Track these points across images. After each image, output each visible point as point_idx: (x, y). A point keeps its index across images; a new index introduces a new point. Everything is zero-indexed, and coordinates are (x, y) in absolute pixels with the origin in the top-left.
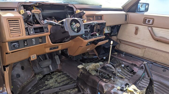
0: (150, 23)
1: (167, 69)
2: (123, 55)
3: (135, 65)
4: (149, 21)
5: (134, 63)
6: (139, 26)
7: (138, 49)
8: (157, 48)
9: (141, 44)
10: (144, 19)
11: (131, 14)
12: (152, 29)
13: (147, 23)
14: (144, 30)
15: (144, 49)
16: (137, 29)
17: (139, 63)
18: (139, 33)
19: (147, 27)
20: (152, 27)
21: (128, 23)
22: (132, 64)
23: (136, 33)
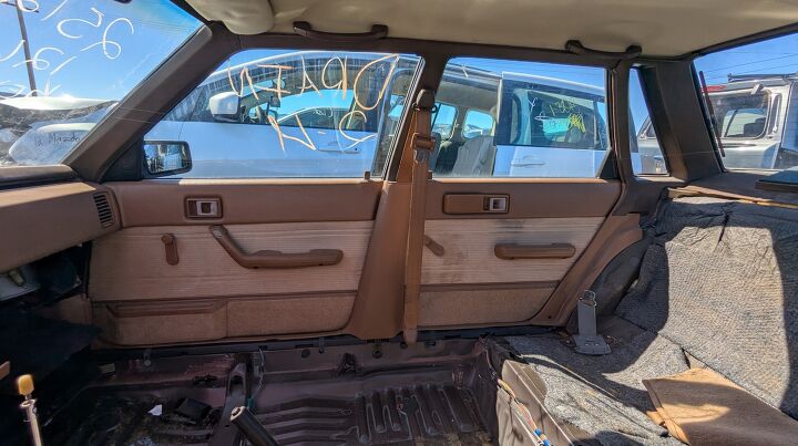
0: (212, 213)
1: (312, 346)
2: (148, 363)
3: (210, 381)
4: (206, 207)
5: (202, 374)
6: (178, 231)
7: (202, 316)
8: (263, 292)
9: (206, 294)
10: (185, 200)
11: (122, 189)
12: (226, 233)
13: (200, 213)
14: (197, 241)
15: (223, 309)
16: (171, 245)
17: (219, 368)
18: (182, 256)
19: (206, 229)
20: (227, 227)
21: (121, 227)
22: (196, 383)
23: (172, 258)
